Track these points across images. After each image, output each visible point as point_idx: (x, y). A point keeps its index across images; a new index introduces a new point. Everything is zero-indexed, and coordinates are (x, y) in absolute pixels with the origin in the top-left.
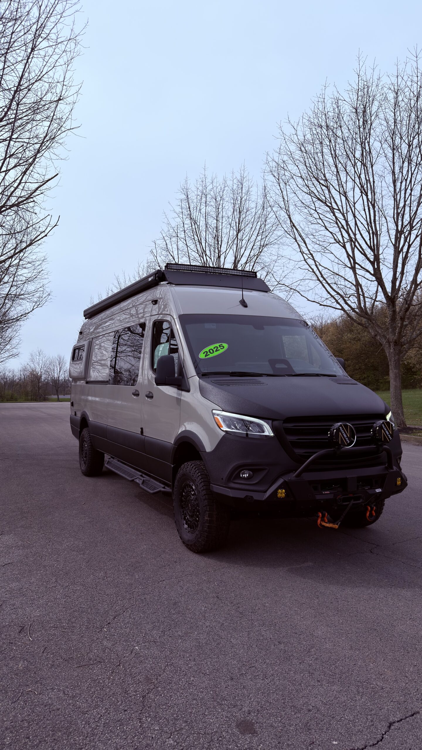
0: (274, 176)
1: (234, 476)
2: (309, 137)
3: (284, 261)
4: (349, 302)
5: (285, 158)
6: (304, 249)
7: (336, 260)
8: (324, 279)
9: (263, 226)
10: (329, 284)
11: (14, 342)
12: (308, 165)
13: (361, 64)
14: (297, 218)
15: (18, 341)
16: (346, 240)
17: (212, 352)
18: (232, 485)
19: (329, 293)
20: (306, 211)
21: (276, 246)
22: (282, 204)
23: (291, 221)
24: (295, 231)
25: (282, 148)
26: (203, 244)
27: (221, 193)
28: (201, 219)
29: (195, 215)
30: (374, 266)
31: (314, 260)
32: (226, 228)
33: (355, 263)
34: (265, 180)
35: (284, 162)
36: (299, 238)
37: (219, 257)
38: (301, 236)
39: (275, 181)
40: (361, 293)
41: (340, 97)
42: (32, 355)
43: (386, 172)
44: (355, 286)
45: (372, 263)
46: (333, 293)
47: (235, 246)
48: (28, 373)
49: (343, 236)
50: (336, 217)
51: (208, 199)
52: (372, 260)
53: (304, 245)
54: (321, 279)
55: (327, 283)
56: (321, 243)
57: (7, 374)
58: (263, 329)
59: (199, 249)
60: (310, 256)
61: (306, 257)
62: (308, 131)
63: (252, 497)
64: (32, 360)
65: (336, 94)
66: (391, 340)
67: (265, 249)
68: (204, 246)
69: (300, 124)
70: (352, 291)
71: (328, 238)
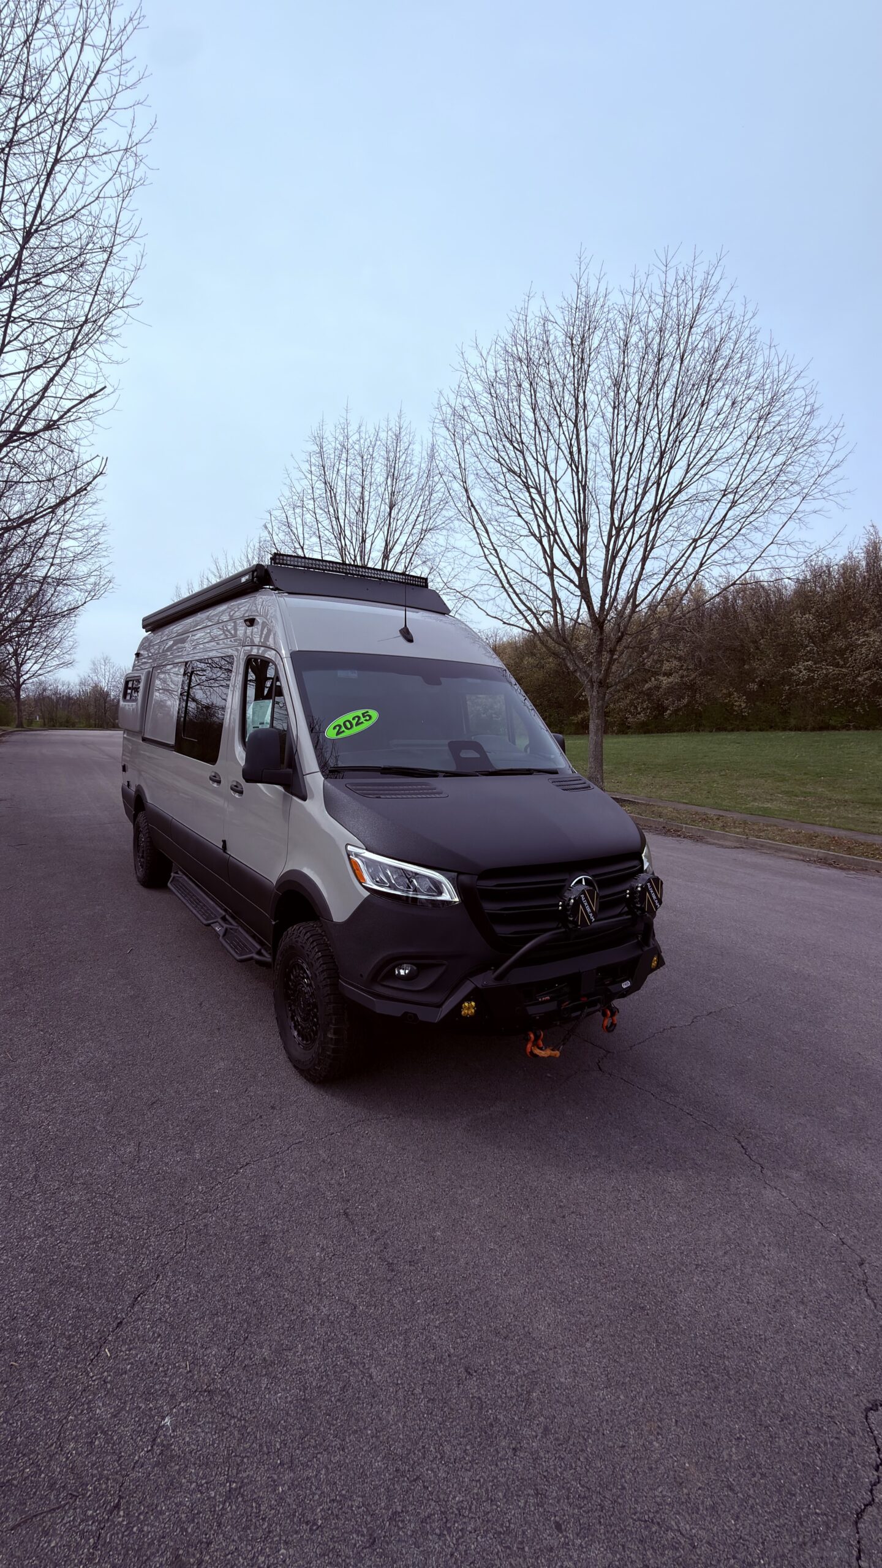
0: (448, 429)
1: (383, 974)
2: (502, 373)
3: (456, 554)
4: (541, 620)
5: (467, 402)
6: (485, 541)
7: (529, 561)
8: (511, 586)
9: (427, 502)
10: (517, 595)
11: (66, 644)
12: (498, 417)
13: (583, 267)
14: (476, 494)
15: (71, 643)
16: (542, 532)
17: (349, 726)
18: (380, 989)
19: (516, 607)
20: (491, 485)
21: (444, 532)
22: (457, 472)
23: (468, 498)
24: (474, 513)
25: (462, 385)
26: (342, 521)
27: (371, 449)
28: (339, 483)
29: (331, 476)
30: (579, 575)
31: (498, 557)
32: (375, 500)
33: (554, 565)
34: (434, 434)
35: (464, 407)
36: (478, 524)
37: (364, 541)
38: (482, 522)
39: (449, 438)
40: (558, 610)
41: (551, 318)
42: (94, 664)
43: (602, 439)
44: (551, 600)
45: (578, 570)
46: (522, 608)
47: (386, 528)
48: (89, 689)
49: (539, 526)
50: (532, 499)
51: (351, 456)
52: (578, 565)
53: (486, 535)
54: (507, 586)
55: (515, 592)
56: (508, 534)
57: (60, 687)
58: (440, 683)
59: (335, 527)
60: (493, 552)
61: (487, 552)
62: (501, 365)
63: (415, 1015)
64: (95, 671)
65: (544, 310)
66: (594, 679)
67: (428, 536)
68: (342, 524)
69: (492, 352)
70: (547, 606)
71: (519, 528)
